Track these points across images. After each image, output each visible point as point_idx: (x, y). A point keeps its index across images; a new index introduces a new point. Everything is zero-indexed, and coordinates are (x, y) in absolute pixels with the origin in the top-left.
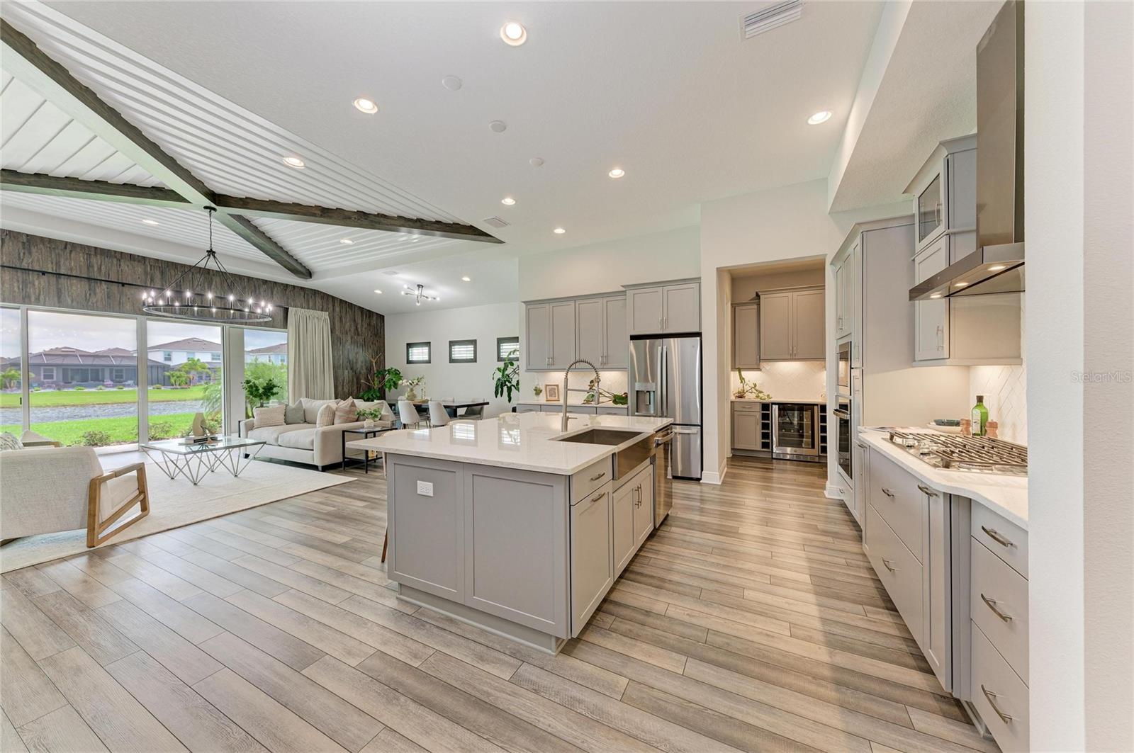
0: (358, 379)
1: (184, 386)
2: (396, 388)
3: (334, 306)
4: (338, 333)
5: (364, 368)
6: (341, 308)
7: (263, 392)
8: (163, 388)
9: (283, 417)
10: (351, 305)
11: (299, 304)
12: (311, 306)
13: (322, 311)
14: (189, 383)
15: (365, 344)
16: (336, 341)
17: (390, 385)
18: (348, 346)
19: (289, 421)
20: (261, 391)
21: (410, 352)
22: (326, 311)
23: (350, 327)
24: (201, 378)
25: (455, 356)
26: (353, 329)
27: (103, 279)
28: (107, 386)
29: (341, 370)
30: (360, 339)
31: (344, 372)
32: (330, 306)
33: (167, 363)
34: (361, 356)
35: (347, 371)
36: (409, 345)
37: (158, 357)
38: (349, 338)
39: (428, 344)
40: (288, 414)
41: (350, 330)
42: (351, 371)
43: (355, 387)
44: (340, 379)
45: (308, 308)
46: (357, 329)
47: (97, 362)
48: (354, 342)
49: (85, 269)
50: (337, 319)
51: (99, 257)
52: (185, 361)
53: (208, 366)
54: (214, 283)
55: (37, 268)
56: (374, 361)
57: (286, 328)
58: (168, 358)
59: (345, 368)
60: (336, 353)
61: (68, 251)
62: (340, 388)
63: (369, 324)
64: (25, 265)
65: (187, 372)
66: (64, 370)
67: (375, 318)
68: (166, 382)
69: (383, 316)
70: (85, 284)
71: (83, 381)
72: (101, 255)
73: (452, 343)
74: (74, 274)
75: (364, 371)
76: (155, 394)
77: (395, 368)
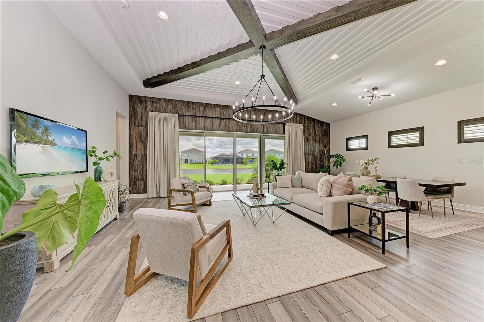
0: (316, 161)
1: (245, 164)
2: (341, 166)
3: (305, 120)
4: (306, 135)
5: (319, 154)
6: (308, 121)
7: (279, 167)
8: (241, 164)
9: (291, 183)
10: (313, 119)
11: (290, 121)
12: (294, 121)
13: (299, 123)
14: (246, 163)
15: (319, 142)
16: (306, 140)
17: (338, 164)
18: (311, 142)
19: (294, 185)
20: (278, 166)
21: (349, 143)
22: (301, 123)
23: (312, 131)
24: (249, 161)
25: (394, 143)
26: (313, 133)
27: (224, 118)
28: (230, 164)
29: (308, 156)
30: (317, 138)
31: (309, 157)
32: (303, 121)
33: (242, 157)
34: (317, 148)
35: (310, 156)
36: (348, 139)
37: (240, 155)
38: (312, 138)
39: (366, 137)
40: (293, 181)
41: (312, 133)
42: (312, 156)
43: (314, 166)
44: (307, 161)
45: (293, 123)
46: (315, 133)
47: (229, 157)
48: (314, 140)
49: (219, 115)
50: (306, 127)
51: (223, 108)
52: (246, 156)
53: (251, 158)
54: (258, 115)
55: (207, 116)
56: (325, 150)
57: (284, 134)
58: (242, 156)
59: (309, 154)
60: (305, 146)
61: (215, 108)
62: (307, 166)
63: (322, 129)
64: (205, 116)
65: (246, 160)
66: (223, 159)
67: (325, 125)
68: (242, 163)
69: (329, 124)
70: (219, 120)
71: (226, 162)
72: (224, 108)
73: (390, 134)
74: (217, 117)
75: (319, 156)
76: (239, 166)
77: (339, 153)
